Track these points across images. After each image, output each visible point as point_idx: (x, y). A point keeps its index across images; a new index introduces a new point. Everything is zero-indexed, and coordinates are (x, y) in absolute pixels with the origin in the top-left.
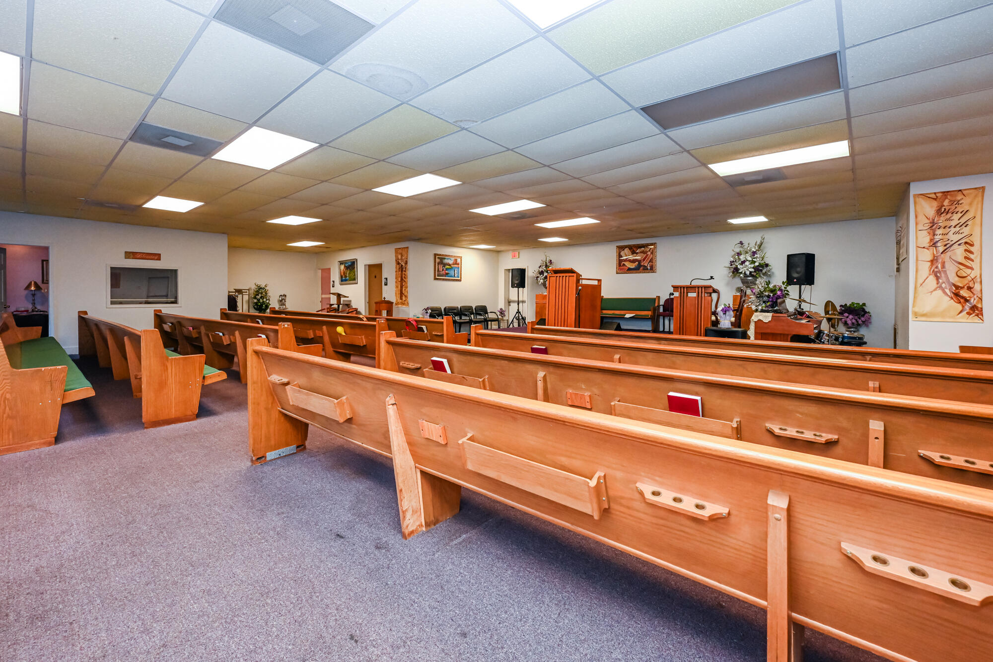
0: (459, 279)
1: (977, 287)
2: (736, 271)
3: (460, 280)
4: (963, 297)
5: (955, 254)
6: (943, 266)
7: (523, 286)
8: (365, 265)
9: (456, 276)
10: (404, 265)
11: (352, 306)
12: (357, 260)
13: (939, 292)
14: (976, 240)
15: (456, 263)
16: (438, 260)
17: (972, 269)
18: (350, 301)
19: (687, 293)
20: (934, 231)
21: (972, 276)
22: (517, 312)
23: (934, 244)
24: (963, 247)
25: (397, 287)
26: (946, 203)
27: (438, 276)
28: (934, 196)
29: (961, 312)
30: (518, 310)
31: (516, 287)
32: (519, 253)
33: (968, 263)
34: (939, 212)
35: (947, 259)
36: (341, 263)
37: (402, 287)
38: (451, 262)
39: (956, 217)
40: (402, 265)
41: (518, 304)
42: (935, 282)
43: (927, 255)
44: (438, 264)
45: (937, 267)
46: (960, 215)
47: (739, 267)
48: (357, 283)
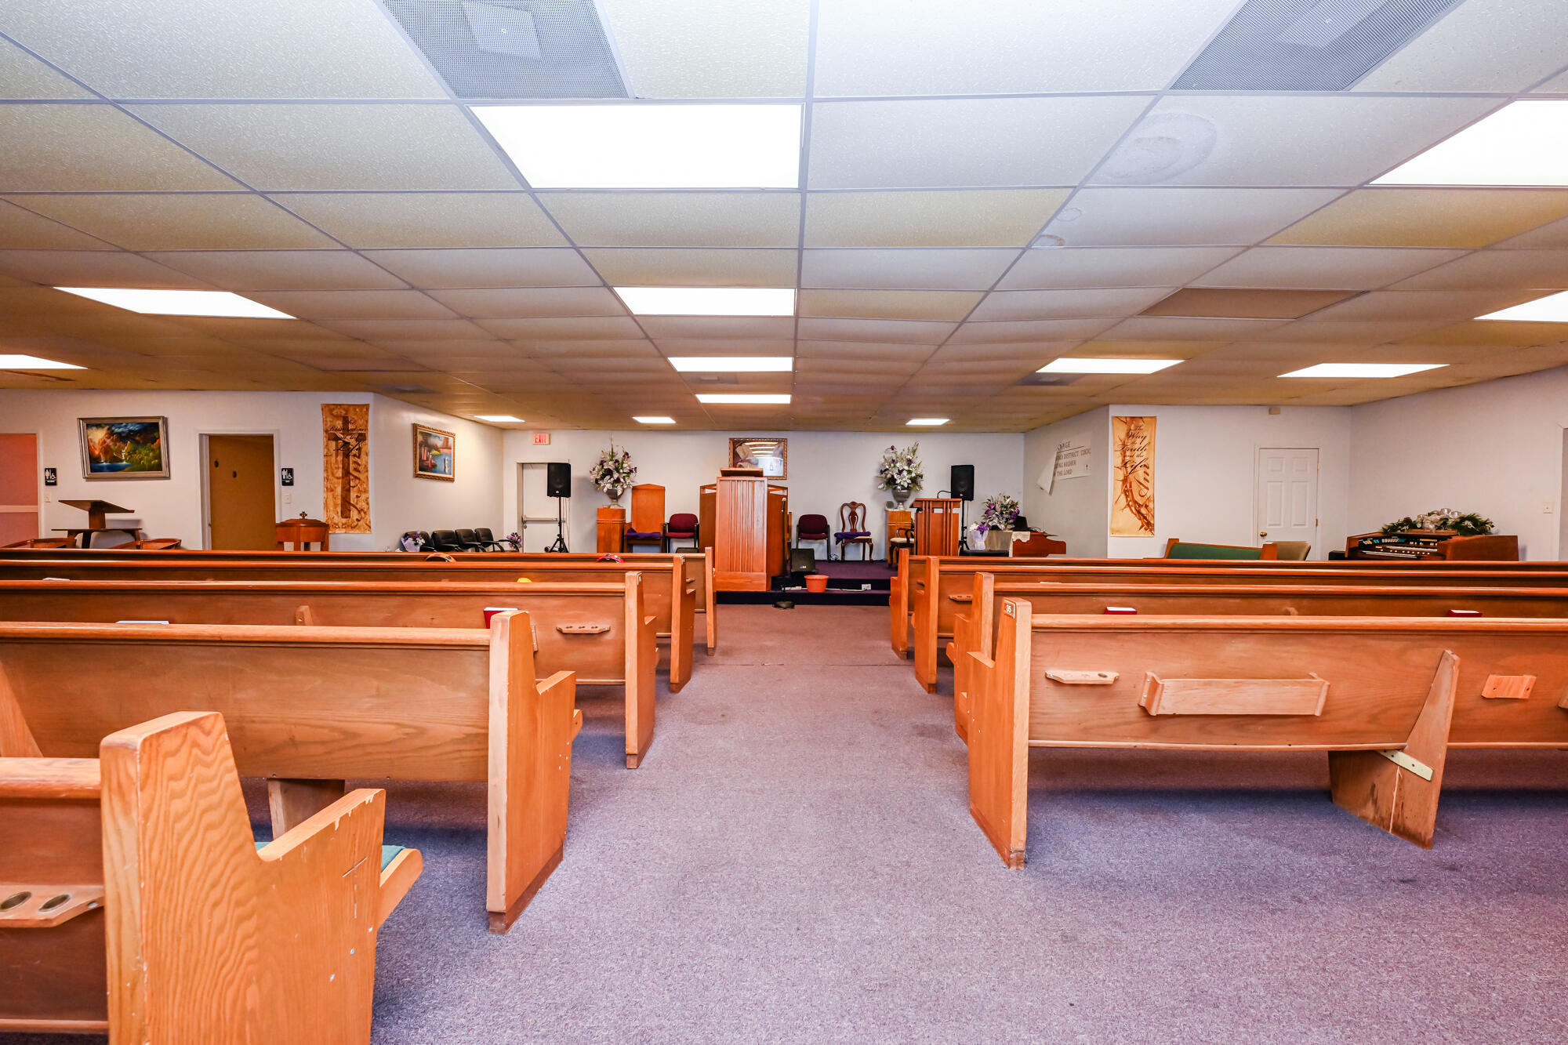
0: (451, 476)
1: (1151, 505)
2: (891, 482)
3: (451, 480)
4: (1142, 515)
5: (1138, 475)
6: (1131, 486)
7: (568, 495)
8: (201, 435)
9: (447, 471)
10: (353, 442)
11: (145, 535)
12: (165, 420)
13: (1128, 509)
14: (1150, 463)
15: (447, 446)
16: (420, 438)
17: (1147, 488)
18: (138, 521)
19: (933, 508)
20: (1125, 453)
21: (1148, 495)
22: (558, 540)
23: (1125, 464)
24: (1143, 469)
25: (330, 490)
26: (1132, 427)
27: (420, 470)
28: (1125, 420)
29: (1141, 528)
30: (560, 535)
31: (556, 495)
32: (550, 435)
33: (1145, 484)
34: (1129, 435)
35: (1133, 480)
36: (91, 423)
37: (346, 490)
38: (439, 443)
39: (1138, 441)
40: (346, 444)
41: (560, 526)
42: (1125, 500)
43: (1121, 475)
44: (421, 445)
45: (1126, 487)
46: (1141, 439)
47: (895, 477)
48: (169, 478)
